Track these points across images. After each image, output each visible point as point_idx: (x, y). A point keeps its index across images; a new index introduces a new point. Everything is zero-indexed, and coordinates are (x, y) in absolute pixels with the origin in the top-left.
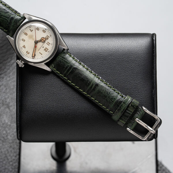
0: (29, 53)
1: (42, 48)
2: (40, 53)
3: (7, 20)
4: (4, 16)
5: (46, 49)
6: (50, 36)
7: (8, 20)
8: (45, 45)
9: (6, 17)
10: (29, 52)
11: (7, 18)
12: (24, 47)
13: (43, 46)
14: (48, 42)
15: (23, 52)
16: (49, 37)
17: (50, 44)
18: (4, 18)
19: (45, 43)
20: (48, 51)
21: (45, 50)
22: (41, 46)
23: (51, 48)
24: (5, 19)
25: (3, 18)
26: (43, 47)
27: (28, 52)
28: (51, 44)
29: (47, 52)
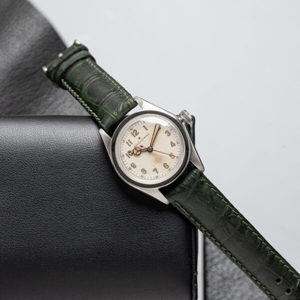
0: (166, 132)
1: (142, 138)
2: (147, 130)
5: (134, 134)
6: (125, 156)
7: (198, 199)
8: (135, 141)
11: (198, 202)
12: (173, 145)
13: (139, 140)
15: (176, 136)
16: (126, 154)
17: (127, 143)
19: (134, 144)
20: (132, 131)
21: (137, 134)
22: (142, 140)
23: (126, 134)
24: (202, 201)
25: (205, 203)
26: (139, 138)
27: (167, 134)
28: (125, 142)
29: (134, 129)
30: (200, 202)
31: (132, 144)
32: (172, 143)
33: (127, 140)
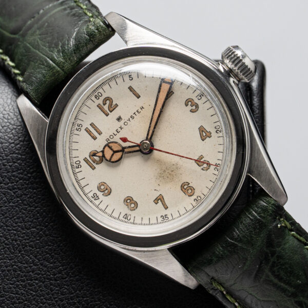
0: (188, 102)
1: (125, 118)
2: (139, 96)
3: (273, 273)
4: (284, 291)
5: (106, 108)
6: (83, 163)
7: (270, 274)
8: (108, 126)
9: (275, 285)
10: (187, 105)
11: (271, 281)
12: (204, 134)
13: (118, 125)
14: (95, 138)
15: (212, 111)
16: (86, 160)
17: (87, 130)
18: (285, 282)
19: (106, 134)
20: (100, 101)
21: (113, 108)
22: (126, 123)
23: (85, 109)
24: (281, 279)
25: (289, 284)
26: (119, 119)
27: (189, 108)
28: (83, 129)
29: (105, 96)
30: (276, 281)
31: (100, 133)
32: (202, 130)
33: (86, 125)
